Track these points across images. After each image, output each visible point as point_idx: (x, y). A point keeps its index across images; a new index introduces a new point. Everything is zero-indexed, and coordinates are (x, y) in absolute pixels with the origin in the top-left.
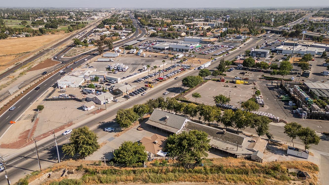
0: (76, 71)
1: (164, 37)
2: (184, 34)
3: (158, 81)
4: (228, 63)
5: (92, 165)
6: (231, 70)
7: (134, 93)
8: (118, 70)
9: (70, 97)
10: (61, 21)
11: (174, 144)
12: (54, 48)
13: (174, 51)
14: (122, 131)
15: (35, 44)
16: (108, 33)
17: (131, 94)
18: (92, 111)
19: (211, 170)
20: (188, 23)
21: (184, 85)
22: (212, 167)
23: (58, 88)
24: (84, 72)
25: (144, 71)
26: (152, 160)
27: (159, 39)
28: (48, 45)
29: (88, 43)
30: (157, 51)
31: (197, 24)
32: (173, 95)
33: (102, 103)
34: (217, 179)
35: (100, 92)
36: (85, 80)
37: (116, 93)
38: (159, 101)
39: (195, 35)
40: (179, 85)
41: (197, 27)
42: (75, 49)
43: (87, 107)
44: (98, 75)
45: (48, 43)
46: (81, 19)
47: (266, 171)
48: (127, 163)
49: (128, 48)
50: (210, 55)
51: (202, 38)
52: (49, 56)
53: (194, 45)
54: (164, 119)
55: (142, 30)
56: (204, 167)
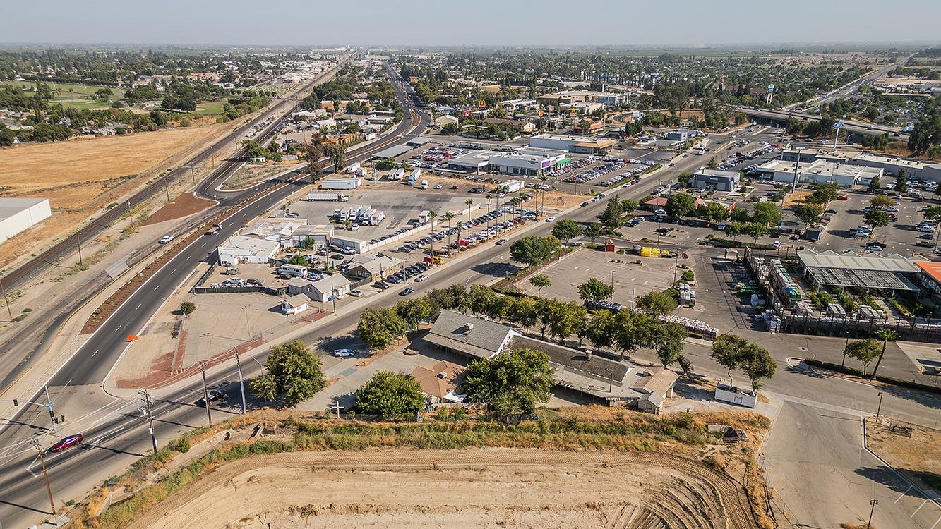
0: (259, 224)
1: (477, 136)
2: (531, 127)
3: (455, 248)
4: (628, 204)
5: (311, 417)
6: (634, 222)
7: (398, 276)
8: (359, 221)
9: (249, 285)
10: (202, 90)
11: (479, 377)
12: (195, 164)
13: (501, 173)
14: (373, 355)
15: (144, 155)
16: (331, 122)
17: (390, 279)
18: (304, 315)
19: (553, 427)
20: (545, 96)
21: (516, 257)
22: (556, 421)
23: (220, 265)
24: (278, 227)
25: (423, 224)
26: (435, 409)
27: (465, 142)
28: (179, 156)
29: (282, 151)
30: (456, 174)
31: (568, 98)
32: (490, 281)
33: (325, 299)
34: (562, 443)
35: (320, 273)
36: (281, 246)
37: (357, 276)
38: (454, 292)
39: (560, 128)
40: (505, 257)
41: (566, 107)
42: (249, 169)
43: (292, 307)
44: (313, 234)
45: (178, 151)
46: (256, 82)
47: (663, 430)
48: (384, 412)
49: (384, 165)
50: (589, 184)
51: (577, 139)
52: (186, 186)
53: (551, 159)
54: (463, 330)
55: (421, 114)
56: (540, 422)
